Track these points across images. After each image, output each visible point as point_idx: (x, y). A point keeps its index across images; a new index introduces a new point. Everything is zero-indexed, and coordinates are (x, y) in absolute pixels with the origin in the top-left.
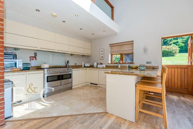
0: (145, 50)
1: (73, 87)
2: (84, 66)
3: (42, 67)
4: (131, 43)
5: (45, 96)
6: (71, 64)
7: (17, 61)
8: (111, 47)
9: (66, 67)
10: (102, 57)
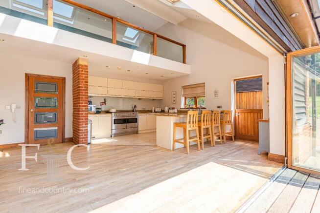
0: (216, 93)
1: (139, 132)
2: (155, 111)
3: (111, 111)
4: (203, 85)
5: (113, 136)
6: (138, 108)
7: (92, 106)
8: (184, 89)
9: (133, 111)
10: (174, 101)
